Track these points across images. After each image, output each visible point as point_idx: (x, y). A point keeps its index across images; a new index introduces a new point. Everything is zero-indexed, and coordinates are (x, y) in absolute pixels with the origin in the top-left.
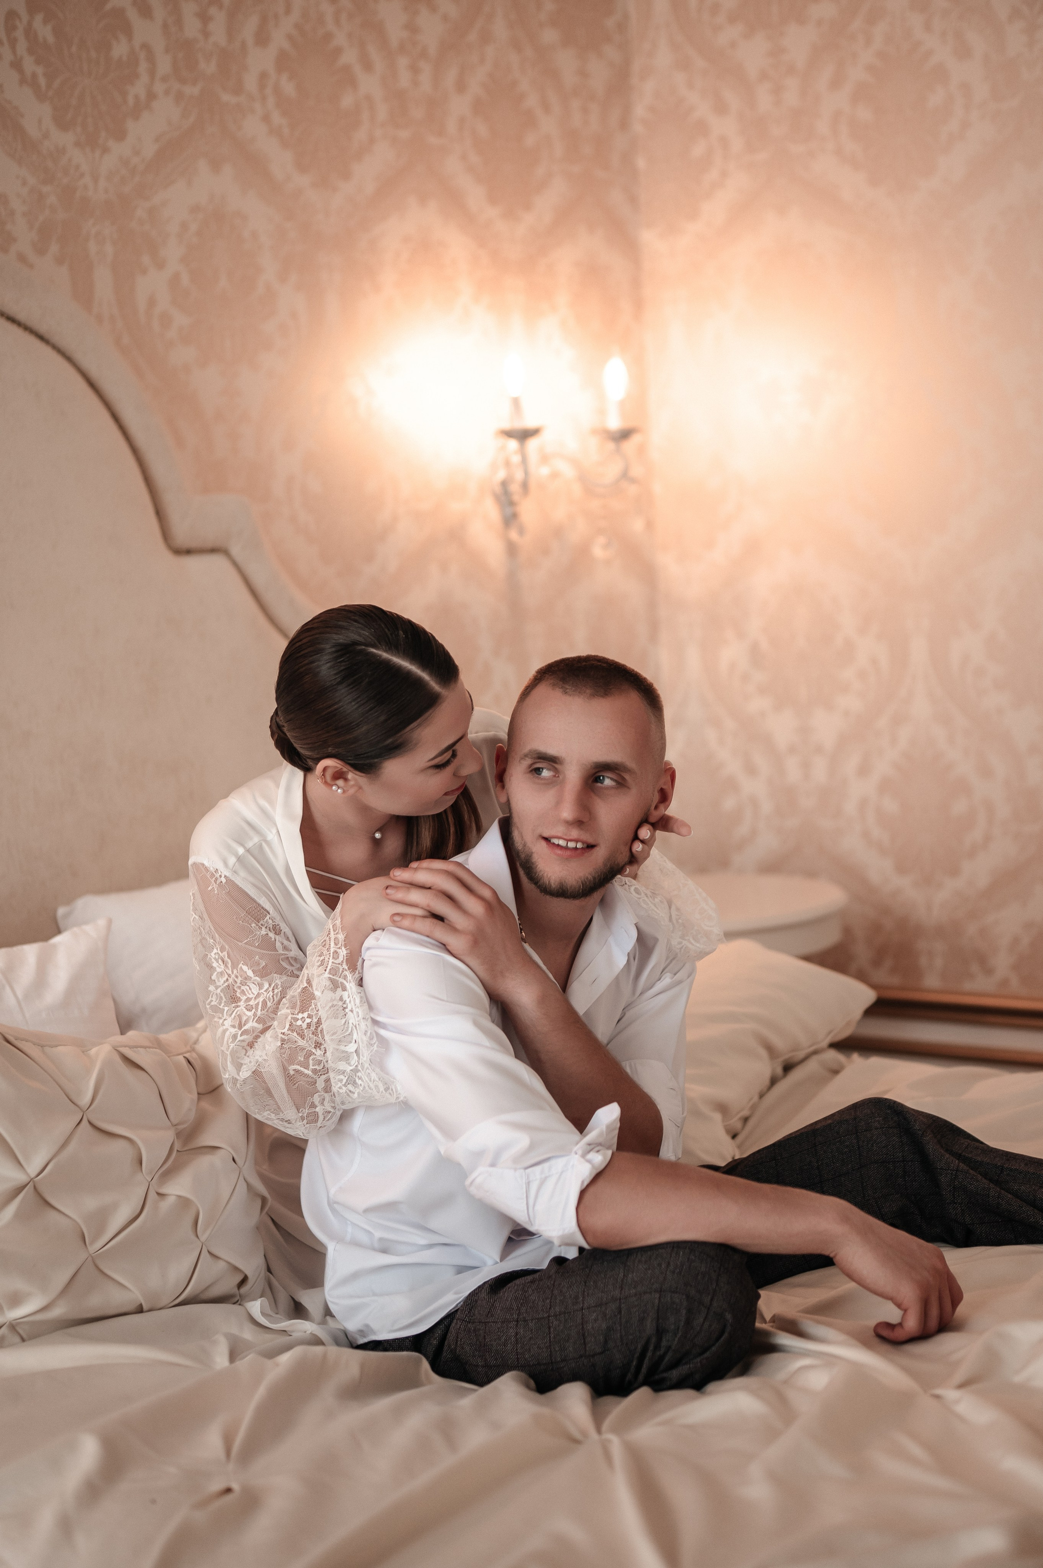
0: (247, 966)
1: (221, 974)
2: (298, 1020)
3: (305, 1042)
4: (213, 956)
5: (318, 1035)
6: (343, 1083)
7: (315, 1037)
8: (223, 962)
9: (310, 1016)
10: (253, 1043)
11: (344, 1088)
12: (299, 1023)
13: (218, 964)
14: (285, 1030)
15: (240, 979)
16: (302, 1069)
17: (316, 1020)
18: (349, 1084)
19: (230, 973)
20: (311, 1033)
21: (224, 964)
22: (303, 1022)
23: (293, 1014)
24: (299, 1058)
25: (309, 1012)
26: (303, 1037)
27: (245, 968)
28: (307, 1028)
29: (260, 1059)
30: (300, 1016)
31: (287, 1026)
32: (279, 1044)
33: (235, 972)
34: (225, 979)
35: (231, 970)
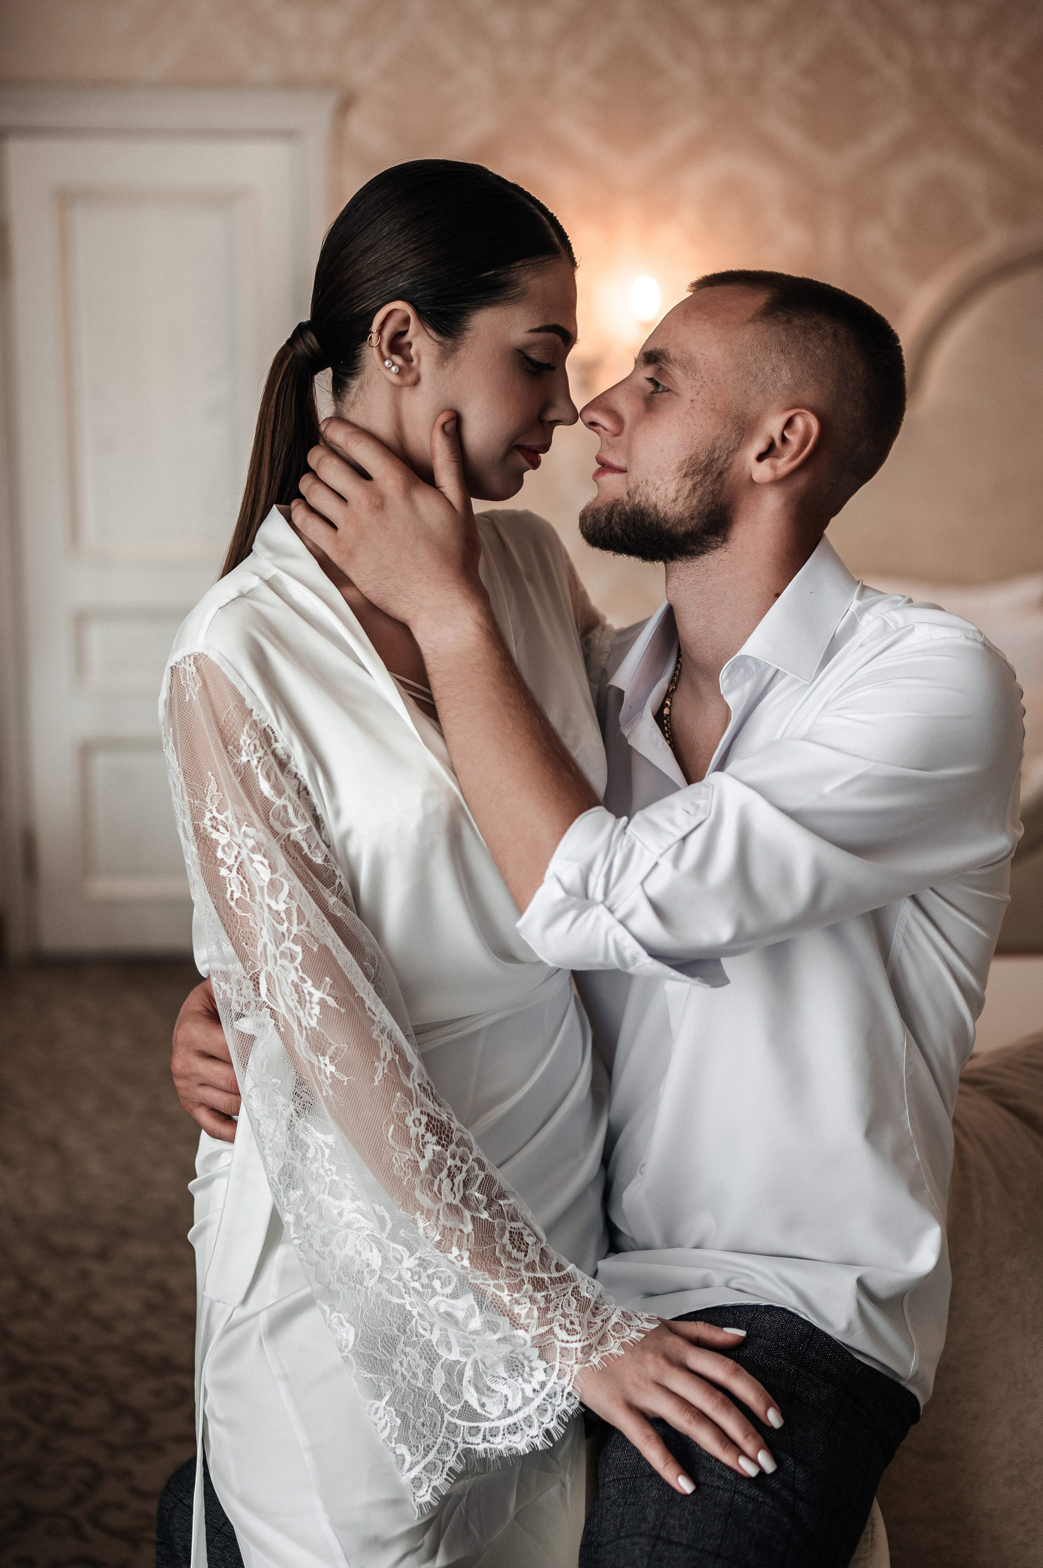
1: (229, 845)
4: (209, 823)
8: (226, 828)
21: (228, 831)
34: (235, 853)
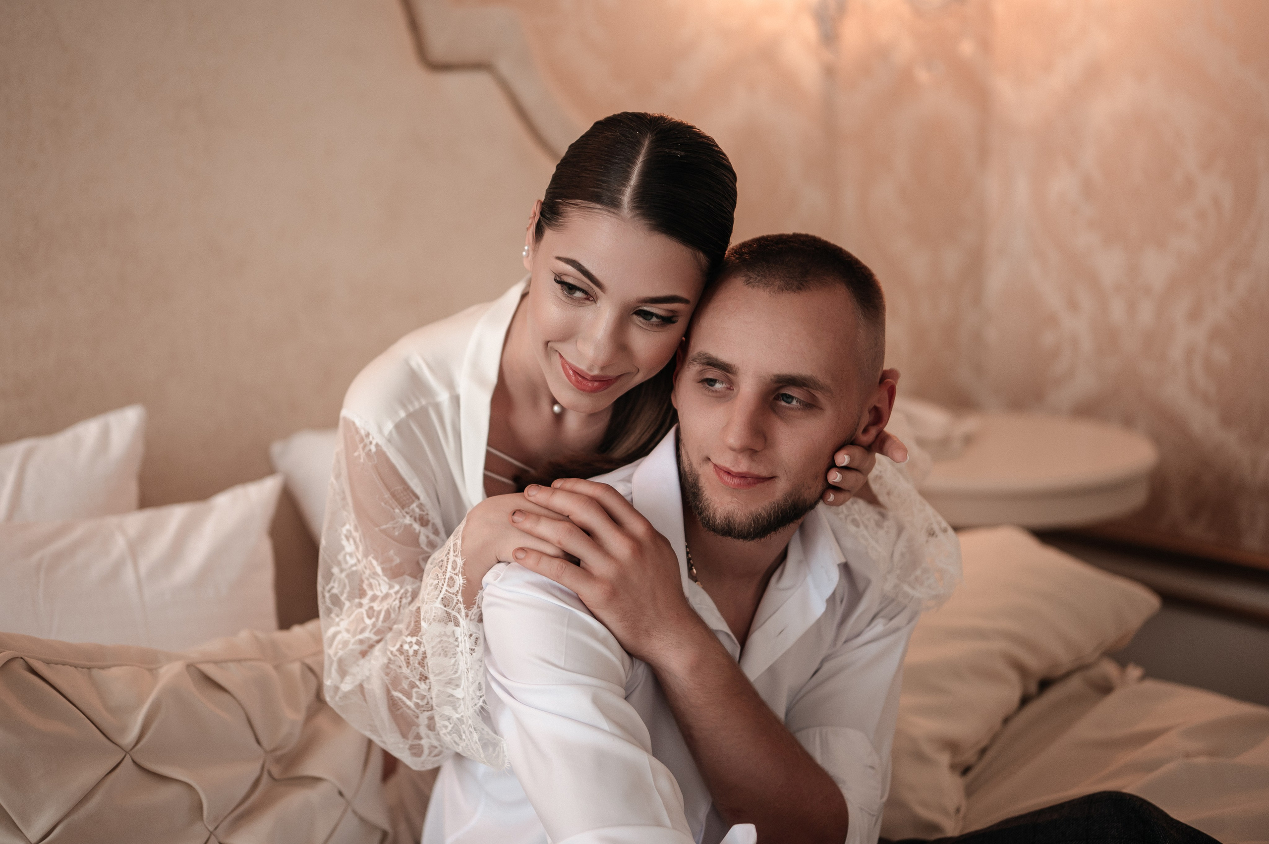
0: (377, 561)
2: (406, 642)
5: (424, 667)
7: (421, 669)
8: (355, 542)
9: (418, 643)
10: (366, 652)
12: (408, 647)
13: (347, 543)
14: (394, 650)
16: (405, 698)
17: (424, 650)
20: (417, 662)
21: (355, 545)
24: (404, 685)
25: (419, 638)
26: (408, 664)
27: (374, 563)
28: (414, 655)
29: (366, 673)
30: (409, 639)
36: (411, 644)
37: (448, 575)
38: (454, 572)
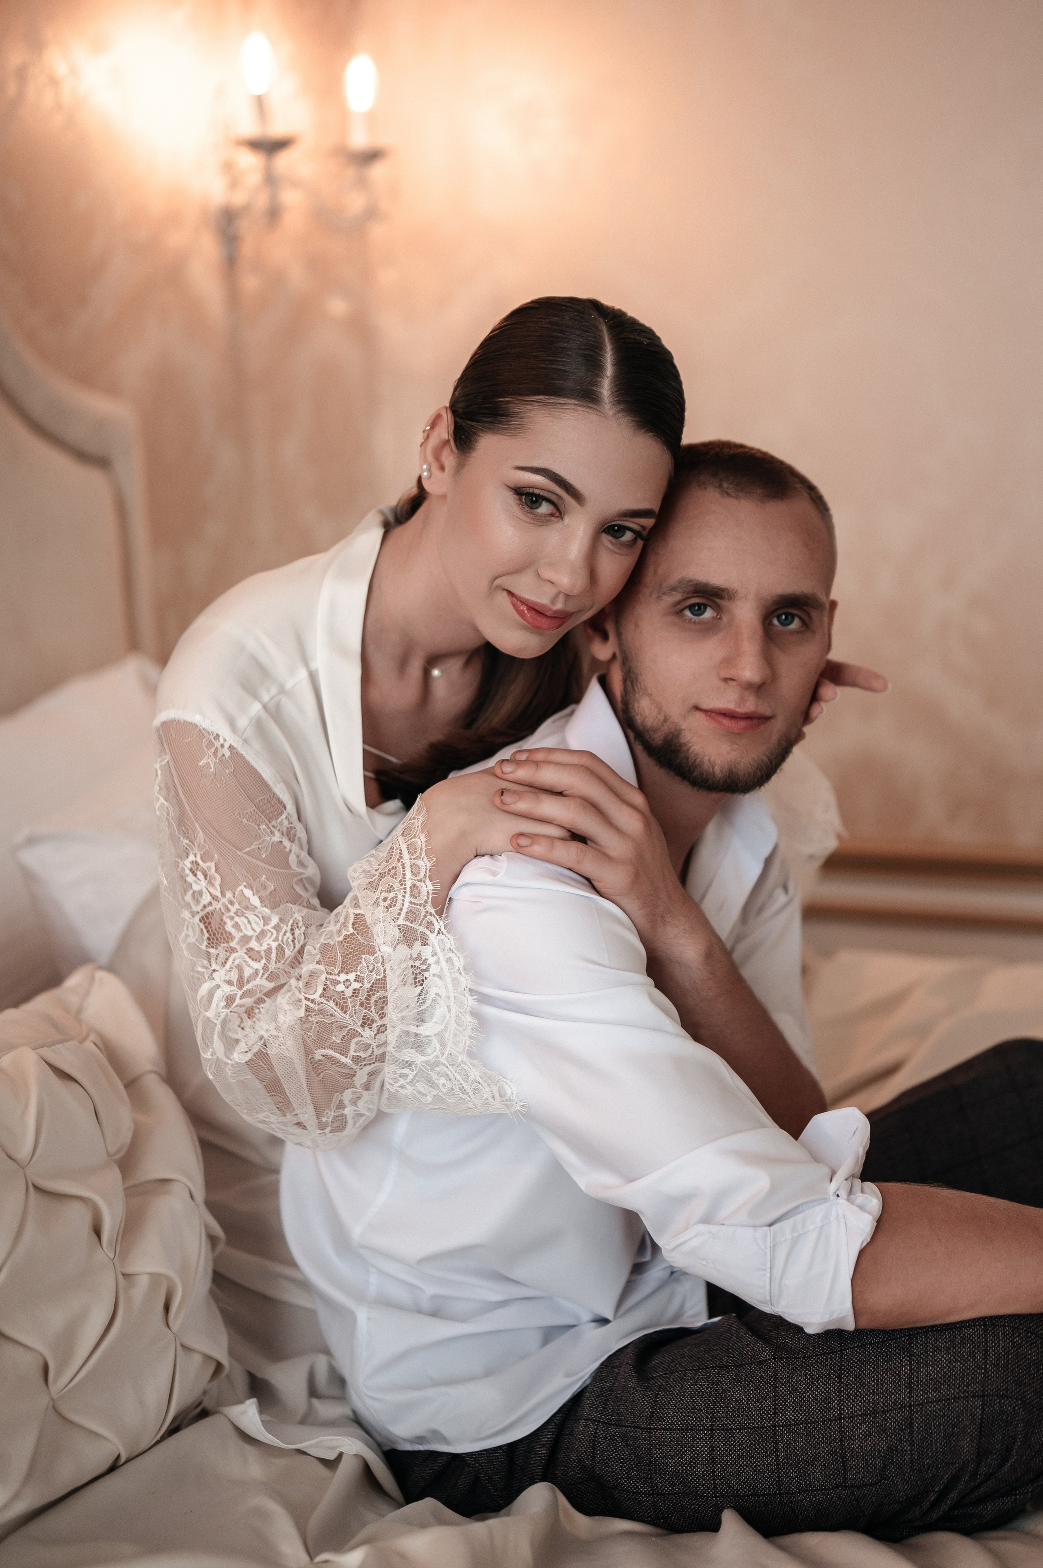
0: (252, 890)
2: (338, 983)
3: (347, 1017)
4: (188, 865)
5: (370, 1007)
6: (408, 1080)
7: (365, 1011)
8: (205, 876)
9: (358, 979)
10: (252, 1009)
11: (408, 1087)
12: (340, 988)
13: (194, 878)
14: (316, 997)
15: (237, 906)
16: (337, 1055)
17: (369, 986)
18: (418, 1081)
19: (218, 893)
20: (358, 1004)
21: (206, 879)
22: (347, 987)
23: (331, 974)
24: (334, 1038)
25: (358, 973)
26: (344, 1009)
27: (248, 893)
28: (353, 996)
29: (266, 1036)
30: (343, 977)
31: (320, 990)
32: (302, 1013)
33: (229, 895)
34: (206, 902)
35: (219, 889)
36: (347, 984)
37: (409, 884)
38: (416, 879)
